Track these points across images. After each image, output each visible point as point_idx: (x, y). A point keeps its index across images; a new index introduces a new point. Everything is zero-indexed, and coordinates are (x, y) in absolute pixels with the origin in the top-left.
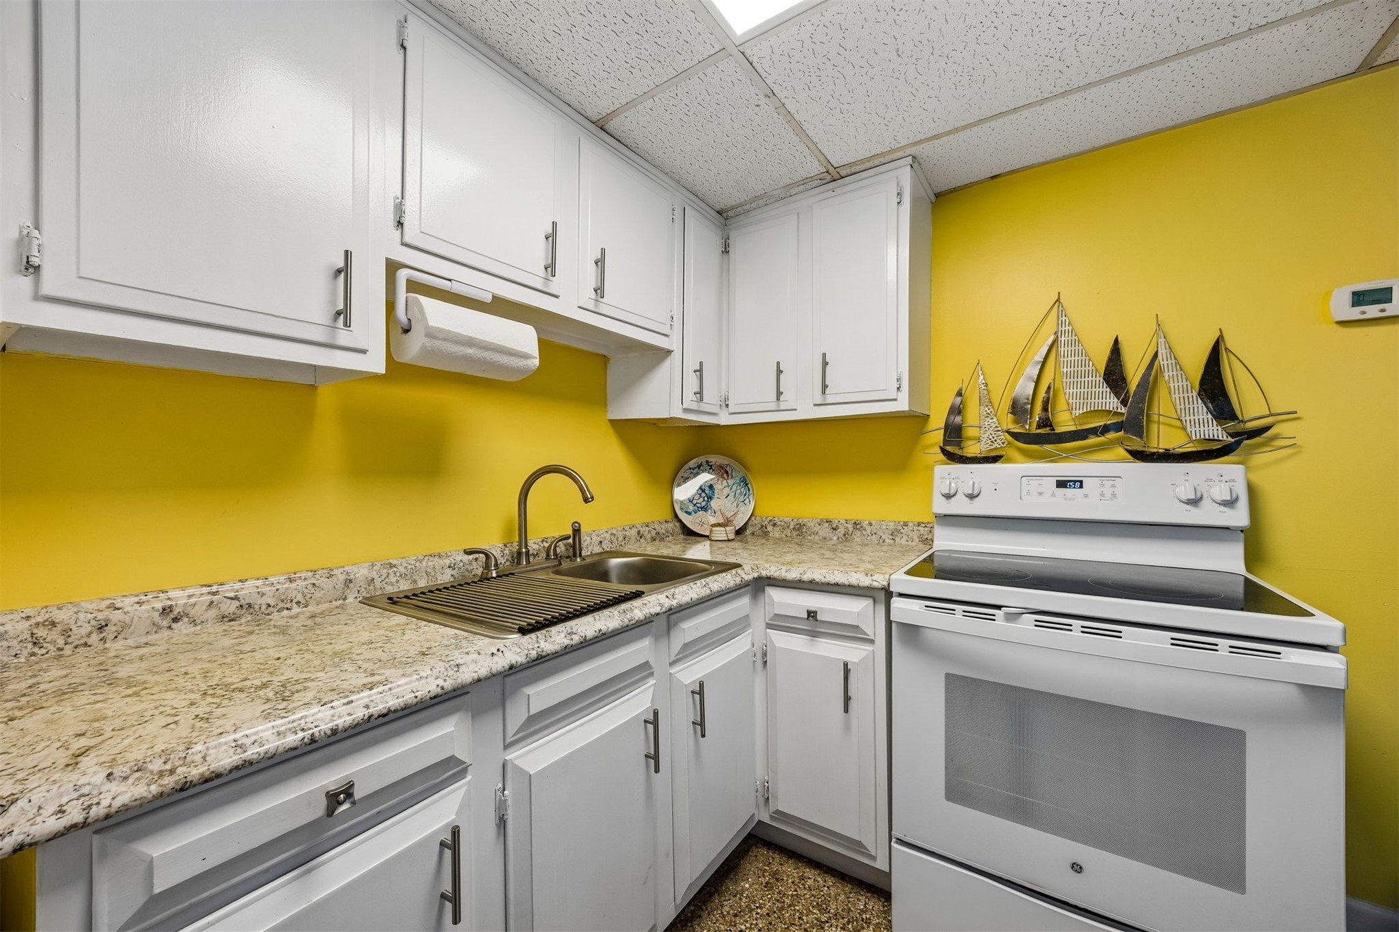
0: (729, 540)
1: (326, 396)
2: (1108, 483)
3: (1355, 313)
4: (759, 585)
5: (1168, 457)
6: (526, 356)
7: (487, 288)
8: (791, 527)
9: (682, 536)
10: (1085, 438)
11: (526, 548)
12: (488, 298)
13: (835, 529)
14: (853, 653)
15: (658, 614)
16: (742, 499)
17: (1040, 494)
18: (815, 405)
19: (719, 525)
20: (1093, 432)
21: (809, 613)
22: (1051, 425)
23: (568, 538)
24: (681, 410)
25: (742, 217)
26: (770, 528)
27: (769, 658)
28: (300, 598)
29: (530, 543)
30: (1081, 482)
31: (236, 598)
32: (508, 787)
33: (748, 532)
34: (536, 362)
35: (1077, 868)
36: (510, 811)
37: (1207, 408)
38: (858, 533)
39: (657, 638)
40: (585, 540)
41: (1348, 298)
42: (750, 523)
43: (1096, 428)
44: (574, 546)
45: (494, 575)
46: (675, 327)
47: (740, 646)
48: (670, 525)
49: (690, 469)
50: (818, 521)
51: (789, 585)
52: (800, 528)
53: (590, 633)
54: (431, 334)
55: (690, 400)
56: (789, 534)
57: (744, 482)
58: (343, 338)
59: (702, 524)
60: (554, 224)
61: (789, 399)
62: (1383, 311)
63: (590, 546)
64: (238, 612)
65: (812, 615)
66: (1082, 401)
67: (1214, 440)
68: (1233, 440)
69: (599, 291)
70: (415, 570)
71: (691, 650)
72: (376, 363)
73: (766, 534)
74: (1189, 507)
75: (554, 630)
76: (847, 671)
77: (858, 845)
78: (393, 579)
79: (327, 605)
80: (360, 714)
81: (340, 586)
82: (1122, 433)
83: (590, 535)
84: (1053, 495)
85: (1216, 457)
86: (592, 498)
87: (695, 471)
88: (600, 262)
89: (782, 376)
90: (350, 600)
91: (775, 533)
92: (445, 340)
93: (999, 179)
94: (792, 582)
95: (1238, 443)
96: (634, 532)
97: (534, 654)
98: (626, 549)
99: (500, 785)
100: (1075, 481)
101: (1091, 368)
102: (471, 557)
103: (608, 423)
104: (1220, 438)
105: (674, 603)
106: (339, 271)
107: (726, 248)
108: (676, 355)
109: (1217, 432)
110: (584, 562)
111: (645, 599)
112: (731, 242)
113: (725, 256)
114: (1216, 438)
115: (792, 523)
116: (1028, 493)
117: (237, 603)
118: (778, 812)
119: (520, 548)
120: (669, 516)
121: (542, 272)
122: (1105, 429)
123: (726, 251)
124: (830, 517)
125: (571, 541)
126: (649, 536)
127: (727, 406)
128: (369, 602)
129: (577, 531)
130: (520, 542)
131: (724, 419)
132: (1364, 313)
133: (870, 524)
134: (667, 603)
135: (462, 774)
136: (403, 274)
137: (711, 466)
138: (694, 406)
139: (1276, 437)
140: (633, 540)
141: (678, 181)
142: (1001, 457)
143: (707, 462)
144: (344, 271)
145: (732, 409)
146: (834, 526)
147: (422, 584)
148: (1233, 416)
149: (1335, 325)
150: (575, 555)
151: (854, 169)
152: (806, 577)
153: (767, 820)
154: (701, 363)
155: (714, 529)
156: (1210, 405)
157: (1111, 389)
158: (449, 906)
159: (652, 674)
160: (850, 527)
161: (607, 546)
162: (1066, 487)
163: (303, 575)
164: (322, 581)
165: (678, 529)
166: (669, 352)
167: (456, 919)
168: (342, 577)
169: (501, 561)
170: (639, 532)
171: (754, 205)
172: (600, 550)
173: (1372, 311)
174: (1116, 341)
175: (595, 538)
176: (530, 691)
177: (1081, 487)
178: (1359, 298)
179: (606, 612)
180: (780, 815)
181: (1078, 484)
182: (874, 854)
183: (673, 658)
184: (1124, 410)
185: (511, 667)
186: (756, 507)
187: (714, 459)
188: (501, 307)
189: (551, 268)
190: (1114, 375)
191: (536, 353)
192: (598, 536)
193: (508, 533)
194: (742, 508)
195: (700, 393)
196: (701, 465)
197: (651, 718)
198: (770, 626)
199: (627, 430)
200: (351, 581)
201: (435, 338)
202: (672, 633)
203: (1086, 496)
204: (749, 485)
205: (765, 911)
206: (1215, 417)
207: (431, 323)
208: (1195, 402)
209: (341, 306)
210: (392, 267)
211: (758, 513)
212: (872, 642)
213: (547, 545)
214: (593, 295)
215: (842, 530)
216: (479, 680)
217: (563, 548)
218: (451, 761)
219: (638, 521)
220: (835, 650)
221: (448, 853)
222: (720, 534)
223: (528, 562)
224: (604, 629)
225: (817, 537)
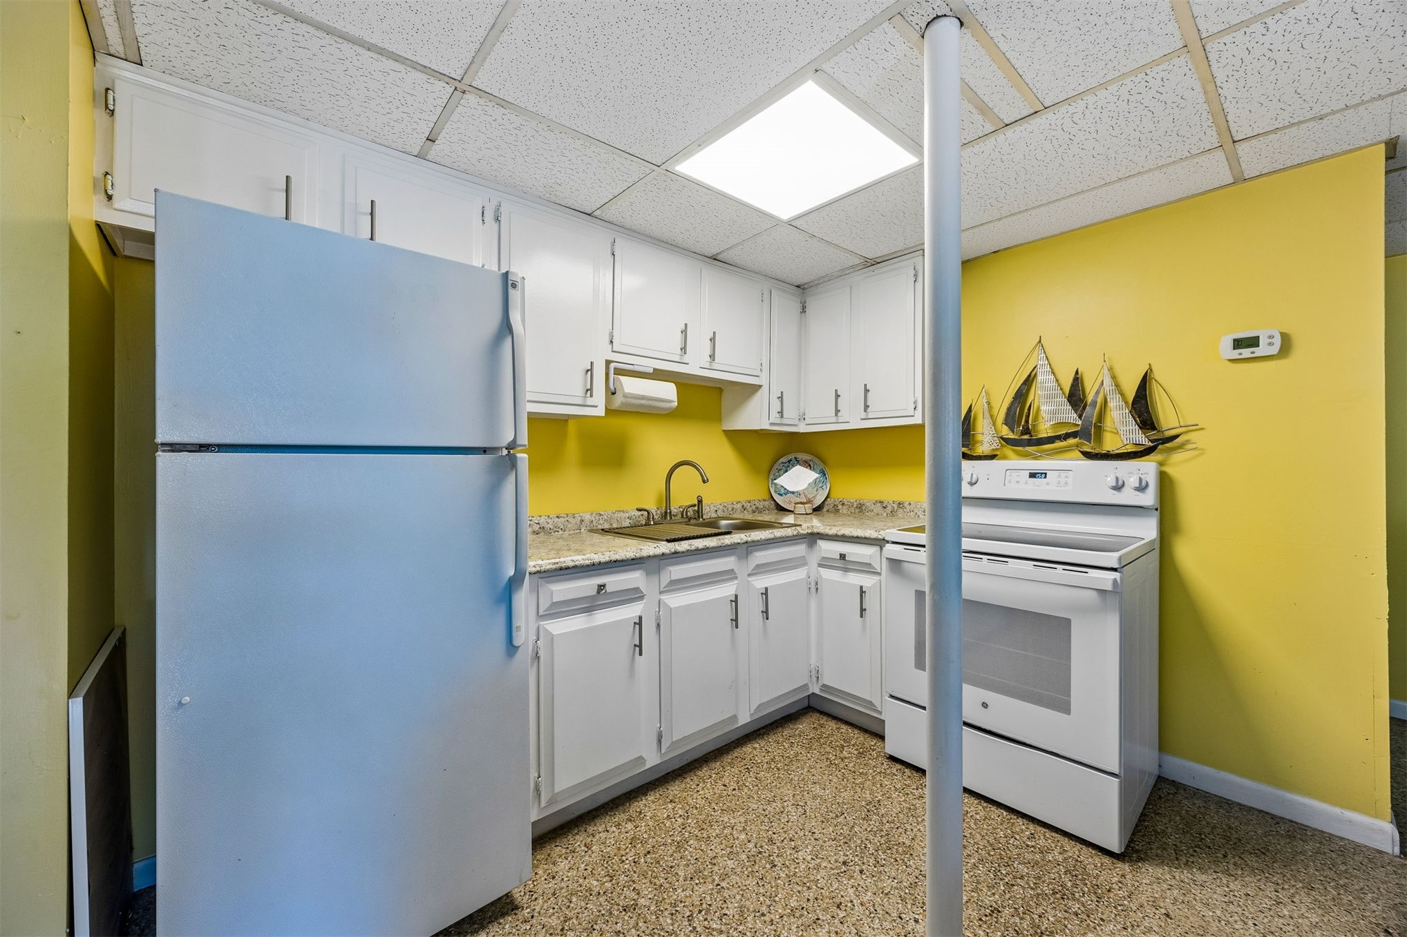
0: (807, 514)
1: (572, 425)
2: (1063, 474)
3: (1235, 354)
4: (813, 538)
5: (1107, 456)
6: (671, 401)
7: (649, 365)
8: (855, 506)
9: (776, 511)
10: (1053, 442)
11: (670, 509)
12: (651, 371)
13: (885, 508)
14: (867, 581)
15: (739, 543)
16: (820, 485)
17: (1018, 482)
18: (862, 419)
19: (801, 503)
20: (1058, 438)
21: (841, 555)
22: (1030, 433)
23: (694, 506)
24: (768, 423)
25: (814, 288)
26: (840, 507)
27: (819, 586)
28: (562, 527)
29: (672, 508)
30: (1046, 474)
31: (538, 524)
32: (661, 610)
33: (825, 509)
34: (676, 404)
35: (985, 705)
36: (662, 622)
37: (1136, 421)
38: (901, 510)
39: (740, 558)
40: (706, 509)
41: (1231, 344)
42: (826, 503)
43: (1060, 435)
44: (698, 512)
45: (652, 523)
46: (764, 371)
47: (799, 574)
48: (767, 503)
49: (783, 463)
50: (874, 501)
51: (830, 538)
52: (861, 507)
53: (700, 546)
54: (625, 396)
55: (775, 417)
56: (853, 511)
57: (823, 473)
58: (590, 401)
59: (790, 503)
60: (686, 325)
61: (844, 415)
62: (1253, 353)
63: (709, 513)
64: (540, 530)
65: (843, 557)
66: (1052, 416)
67: (1139, 444)
68: (1152, 445)
69: (712, 357)
70: (611, 518)
71: (761, 569)
72: (601, 412)
73: (837, 511)
74: (1114, 492)
75: (683, 542)
76: (862, 592)
77: (870, 704)
78: (601, 522)
79: (573, 532)
80: (607, 559)
81: (578, 523)
82: (1078, 439)
83: (709, 506)
84: (1026, 483)
85: (1140, 457)
86: (708, 480)
87: (786, 465)
88: (713, 340)
89: (839, 399)
90: (582, 530)
91: (844, 510)
92: (631, 398)
93: (999, 253)
94: (831, 536)
95: (1157, 445)
96: (739, 506)
97: (673, 550)
98: (734, 516)
99: (658, 609)
100: (1042, 473)
101: (1059, 392)
102: (640, 513)
103: (722, 433)
104: (1144, 443)
105: (749, 539)
106: (588, 371)
107: (803, 309)
108: (765, 389)
109: (1143, 439)
110: (704, 521)
111: (732, 536)
112: (807, 305)
113: (803, 314)
114: (1141, 443)
115: (855, 504)
116: (1010, 481)
117: (538, 526)
118: (824, 685)
119: (666, 510)
120: (767, 496)
121: (679, 352)
122: (1067, 436)
123: (804, 310)
124: (882, 499)
125: (696, 508)
126: (751, 509)
127: (804, 419)
128: (591, 531)
129: (700, 502)
130: (666, 507)
131: (802, 428)
132: (1241, 354)
133: (910, 504)
134: (745, 539)
135: (642, 598)
136: (612, 366)
137: (798, 461)
138: (778, 421)
139: (1188, 442)
140: (739, 511)
141: (765, 275)
142: (996, 455)
143: (796, 458)
144: (590, 370)
145: (807, 421)
146: (884, 505)
147: (615, 526)
148: (1153, 428)
149: (1227, 362)
150: (699, 517)
151: (885, 259)
152: (839, 533)
153: (817, 691)
154: (782, 392)
155: (797, 506)
156: (1138, 419)
157: (1072, 407)
158: (637, 649)
159: (736, 578)
160: (895, 506)
161: (720, 514)
162: (1035, 477)
163: (563, 515)
164: (571, 520)
165: (773, 506)
166: (760, 386)
167: (641, 654)
168: (579, 518)
169: (656, 517)
170: (743, 506)
171: (821, 281)
172: (716, 516)
173: (1246, 353)
174: (1077, 372)
175: (712, 507)
176: (672, 568)
177: (1045, 477)
178: (1238, 344)
179: (710, 538)
180: (825, 688)
181: (1043, 475)
182: (879, 709)
183: (749, 572)
184: (1080, 423)
185: (663, 554)
186: (832, 489)
187: (801, 456)
188: (658, 375)
189: (684, 349)
190: (1076, 397)
191: (675, 399)
192: (714, 506)
193: (660, 501)
194: (821, 492)
195: (781, 413)
196: (791, 460)
197: (734, 599)
198: (820, 565)
199: (736, 437)
200: (583, 521)
201: (627, 397)
202: (749, 557)
203: (1048, 484)
204: (827, 475)
205: (809, 737)
206: (1141, 428)
207: (626, 391)
208: (1127, 417)
209: (589, 387)
210: (608, 362)
211: (832, 495)
212: (879, 574)
213: (682, 510)
214: (709, 359)
215: (889, 508)
216: (650, 556)
217: (692, 513)
218: (637, 590)
219: (743, 497)
220: (856, 579)
221: (637, 626)
222: (800, 509)
223: (671, 518)
224: (708, 546)
225: (872, 514)
